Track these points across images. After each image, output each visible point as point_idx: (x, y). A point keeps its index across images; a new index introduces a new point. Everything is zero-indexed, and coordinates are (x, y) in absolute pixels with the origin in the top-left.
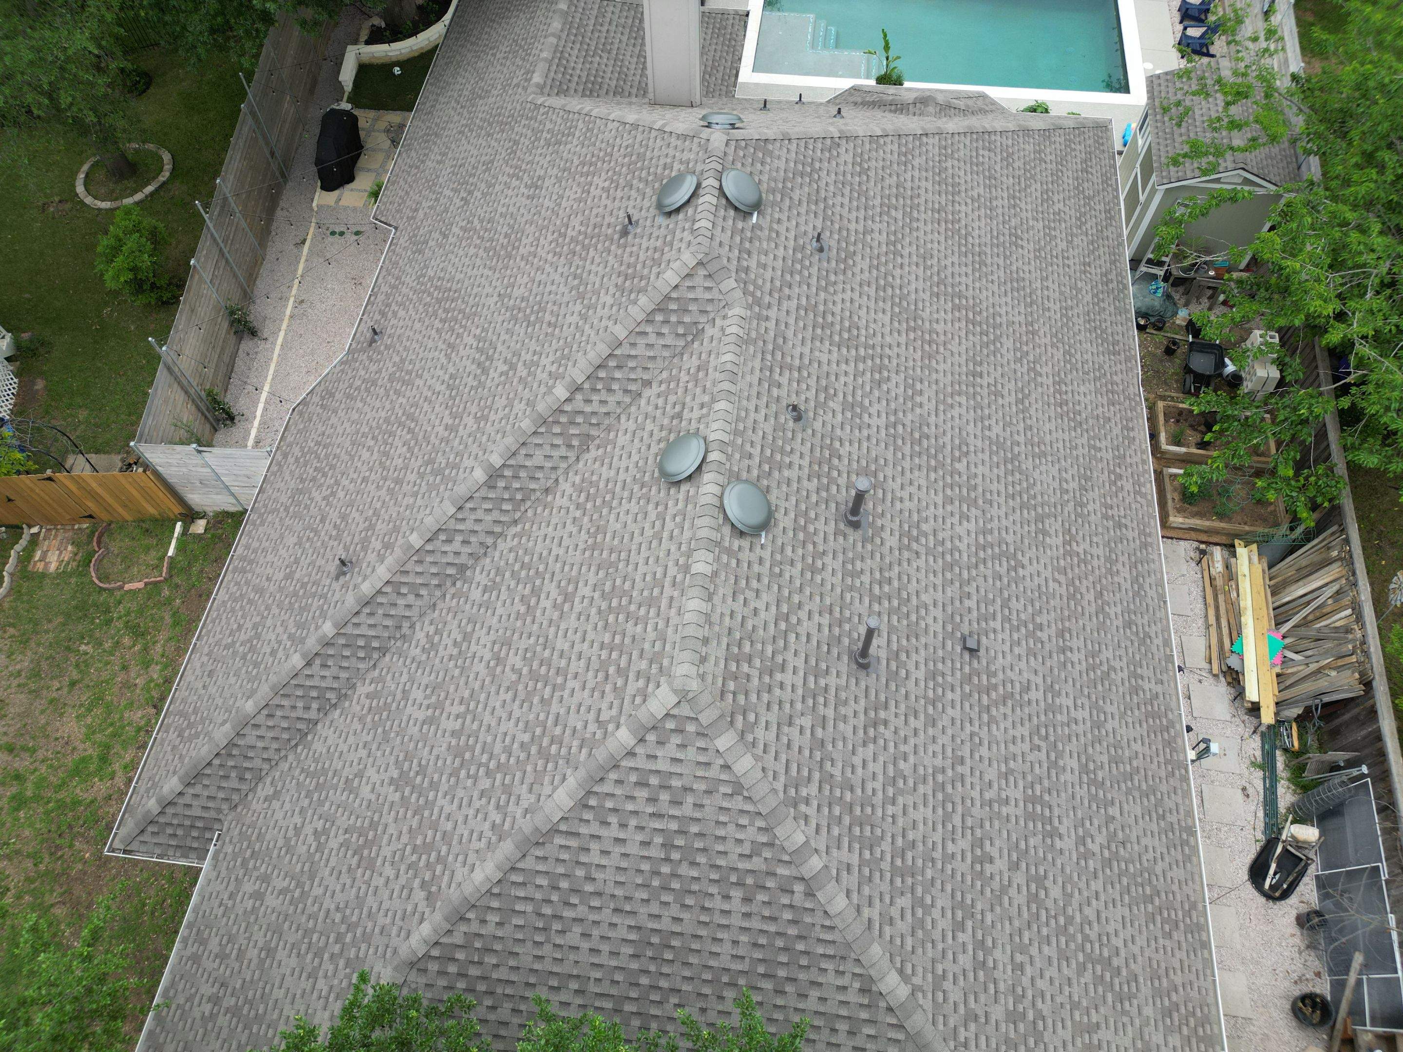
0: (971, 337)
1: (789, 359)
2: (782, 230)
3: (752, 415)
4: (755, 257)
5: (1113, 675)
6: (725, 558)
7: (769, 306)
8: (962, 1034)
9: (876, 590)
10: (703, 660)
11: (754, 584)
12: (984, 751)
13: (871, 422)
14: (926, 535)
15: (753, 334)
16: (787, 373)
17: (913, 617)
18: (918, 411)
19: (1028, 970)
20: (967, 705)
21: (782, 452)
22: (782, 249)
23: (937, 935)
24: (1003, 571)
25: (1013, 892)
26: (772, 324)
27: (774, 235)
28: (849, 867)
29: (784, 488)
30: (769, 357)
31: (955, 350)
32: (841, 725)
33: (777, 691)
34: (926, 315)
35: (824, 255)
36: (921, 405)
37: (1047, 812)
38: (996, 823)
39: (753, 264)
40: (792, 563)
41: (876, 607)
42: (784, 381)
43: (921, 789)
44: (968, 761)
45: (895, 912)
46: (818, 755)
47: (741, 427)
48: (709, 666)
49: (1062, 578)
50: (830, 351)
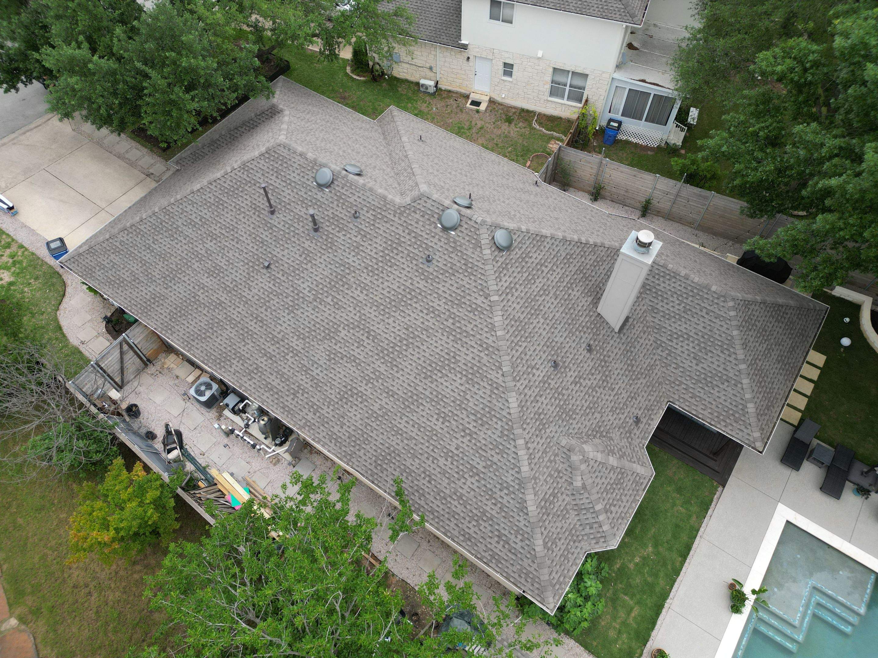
0: (386, 342)
1: (378, 221)
2: (435, 240)
3: (357, 194)
4: (421, 219)
5: (243, 343)
6: (311, 165)
7: (400, 219)
8: (181, 207)
9: (292, 229)
10: (284, 147)
11: (302, 174)
12: (237, 255)
13: (351, 255)
14: (306, 264)
15: (388, 206)
16: (372, 218)
17: (281, 242)
18: (354, 286)
19: (184, 241)
20: (251, 254)
21: (343, 204)
22: (426, 236)
23: (202, 209)
24: (288, 300)
25: (201, 246)
26: (391, 217)
27: (433, 234)
28: (225, 182)
29: (330, 200)
30: (379, 211)
31: (380, 326)
32: (258, 194)
33: (271, 173)
34: (397, 314)
35: (425, 262)
36: (356, 289)
37: (215, 275)
38: (218, 249)
39: (417, 216)
40: (306, 193)
41: (287, 226)
42: (369, 215)
43: (235, 220)
44: (236, 245)
45: (211, 195)
46: (252, 182)
47: (353, 187)
48: (282, 149)
49: (280, 336)
50: (381, 245)
